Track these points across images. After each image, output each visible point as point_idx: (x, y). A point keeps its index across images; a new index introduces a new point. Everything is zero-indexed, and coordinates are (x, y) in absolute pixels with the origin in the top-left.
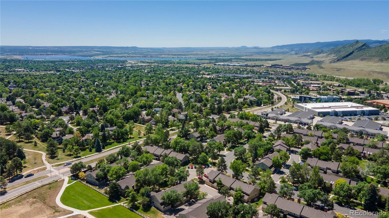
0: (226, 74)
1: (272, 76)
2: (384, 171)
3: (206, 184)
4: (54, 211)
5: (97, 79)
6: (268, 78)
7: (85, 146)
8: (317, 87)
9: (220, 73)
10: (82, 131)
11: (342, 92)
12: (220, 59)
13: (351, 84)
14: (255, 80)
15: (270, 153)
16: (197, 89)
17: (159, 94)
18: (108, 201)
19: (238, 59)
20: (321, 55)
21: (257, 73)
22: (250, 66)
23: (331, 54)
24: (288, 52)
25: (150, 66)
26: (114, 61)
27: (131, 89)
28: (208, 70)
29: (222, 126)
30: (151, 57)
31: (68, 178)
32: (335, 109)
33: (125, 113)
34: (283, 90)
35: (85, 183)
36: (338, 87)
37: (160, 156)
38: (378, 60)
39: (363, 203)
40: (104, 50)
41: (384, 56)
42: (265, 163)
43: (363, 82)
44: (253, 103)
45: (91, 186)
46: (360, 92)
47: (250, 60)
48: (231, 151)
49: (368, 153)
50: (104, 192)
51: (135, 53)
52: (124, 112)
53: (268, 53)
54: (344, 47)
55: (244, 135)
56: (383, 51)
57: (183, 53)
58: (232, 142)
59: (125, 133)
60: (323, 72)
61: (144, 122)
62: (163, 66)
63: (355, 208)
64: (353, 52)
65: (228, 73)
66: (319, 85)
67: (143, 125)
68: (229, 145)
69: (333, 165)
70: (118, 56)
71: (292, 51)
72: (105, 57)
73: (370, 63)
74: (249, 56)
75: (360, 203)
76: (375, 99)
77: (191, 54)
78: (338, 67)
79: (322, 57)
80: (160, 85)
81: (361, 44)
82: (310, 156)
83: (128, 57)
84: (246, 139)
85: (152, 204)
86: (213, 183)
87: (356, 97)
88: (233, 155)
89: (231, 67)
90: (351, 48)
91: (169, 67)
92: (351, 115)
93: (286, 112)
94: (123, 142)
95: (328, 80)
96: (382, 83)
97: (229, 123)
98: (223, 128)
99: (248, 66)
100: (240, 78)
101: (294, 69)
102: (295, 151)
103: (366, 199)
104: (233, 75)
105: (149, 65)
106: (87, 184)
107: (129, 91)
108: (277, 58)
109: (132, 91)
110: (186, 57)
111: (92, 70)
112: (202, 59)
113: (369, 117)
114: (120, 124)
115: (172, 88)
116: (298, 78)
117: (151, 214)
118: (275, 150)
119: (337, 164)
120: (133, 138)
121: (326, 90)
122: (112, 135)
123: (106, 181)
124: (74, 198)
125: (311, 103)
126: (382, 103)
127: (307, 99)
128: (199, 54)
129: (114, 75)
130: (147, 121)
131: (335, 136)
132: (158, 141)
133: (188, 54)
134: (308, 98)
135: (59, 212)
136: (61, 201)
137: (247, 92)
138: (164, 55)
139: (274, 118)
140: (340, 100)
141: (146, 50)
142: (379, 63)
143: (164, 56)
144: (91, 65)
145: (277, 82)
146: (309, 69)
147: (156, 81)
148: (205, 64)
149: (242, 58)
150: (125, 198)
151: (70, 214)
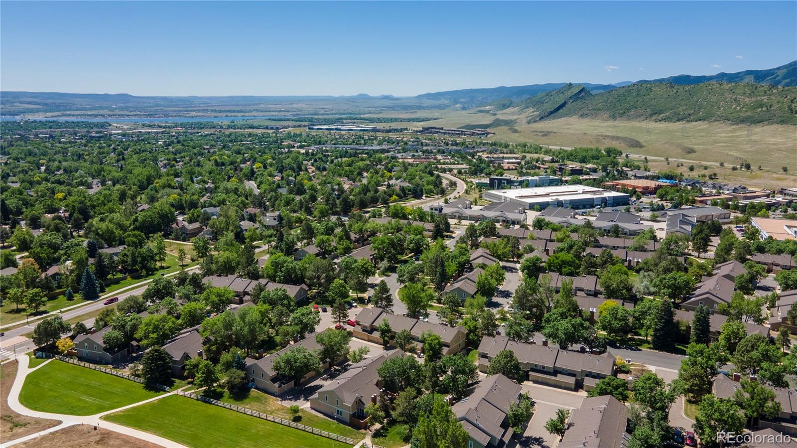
0: (336, 146)
1: (429, 148)
2: (673, 282)
3: (356, 337)
4: (10, 425)
5: (43, 159)
6: (420, 151)
7: (54, 290)
8: (515, 163)
9: (324, 144)
10: (40, 258)
11: (561, 170)
12: (318, 119)
13: (571, 158)
14: (399, 155)
15: (466, 272)
16: (286, 170)
17: (205, 182)
18: (144, 392)
19: (354, 119)
20: (510, 110)
21: (398, 143)
22: (382, 131)
23: (528, 107)
24: (449, 106)
25: (169, 133)
26: (78, 124)
27: (138, 175)
28: (298, 139)
29: (361, 231)
30: (167, 116)
31: (27, 357)
32: (558, 197)
33: (139, 218)
34: (455, 171)
35: (76, 361)
36: (550, 162)
37: (242, 294)
38: (608, 116)
39: (649, 338)
40: (49, 101)
41: (616, 109)
42: (464, 288)
43: (590, 154)
44: (407, 192)
45: (92, 366)
46: (590, 169)
47: (379, 120)
48: (389, 276)
49: (635, 260)
50: (128, 373)
51: (127, 109)
52: (137, 217)
53: (411, 107)
54: (548, 95)
55: (408, 245)
56: (615, 101)
57: (238, 108)
58: (389, 258)
59: (149, 256)
60: (520, 140)
61: (185, 236)
62: (198, 133)
63: (639, 348)
64: (565, 103)
65: (340, 144)
66: (517, 161)
67: (185, 241)
68: (384, 264)
69: (586, 282)
70: (84, 115)
71: (456, 103)
72: (52, 117)
73: (596, 122)
74: (374, 113)
75: (644, 340)
76: (617, 180)
77: (254, 110)
78: (543, 130)
79: (513, 114)
80: (202, 166)
81: (577, 89)
82: (542, 270)
83: (109, 115)
84: (411, 253)
85: (250, 384)
86: (371, 332)
87: (585, 177)
88: (396, 280)
89: (343, 133)
90: (561, 95)
91: (212, 134)
92: (585, 207)
93: (472, 206)
94: (146, 277)
95: (531, 153)
96: (619, 155)
97: (374, 225)
98: (363, 236)
99: (379, 131)
100: (366, 151)
101: (465, 135)
102: (509, 267)
103: (656, 329)
104: (352, 146)
105: (164, 131)
106: (82, 364)
107: (132, 179)
108: (430, 116)
109: (140, 178)
110: (244, 116)
111: (26, 143)
112: (281, 120)
113: (614, 208)
114: (133, 239)
115: (230, 171)
116: (476, 150)
117: (253, 404)
118: (474, 266)
119: (592, 279)
120: (168, 267)
121: (532, 169)
122: (117, 264)
123: (129, 353)
124: (55, 394)
125: (513, 188)
126: (630, 186)
127: (504, 183)
128: (272, 110)
129: (85, 150)
130: (192, 234)
131: (575, 237)
132: (234, 265)
133: (248, 109)
134: (506, 182)
135: (25, 425)
136: (22, 403)
137: (389, 174)
138: (194, 111)
139: (454, 214)
140: (560, 182)
141: (152, 101)
142: (611, 122)
143: (194, 114)
144: (19, 132)
145: (439, 157)
146: (494, 134)
147: (191, 160)
148: (290, 129)
149: (362, 116)
150: (184, 380)
151: (54, 426)
